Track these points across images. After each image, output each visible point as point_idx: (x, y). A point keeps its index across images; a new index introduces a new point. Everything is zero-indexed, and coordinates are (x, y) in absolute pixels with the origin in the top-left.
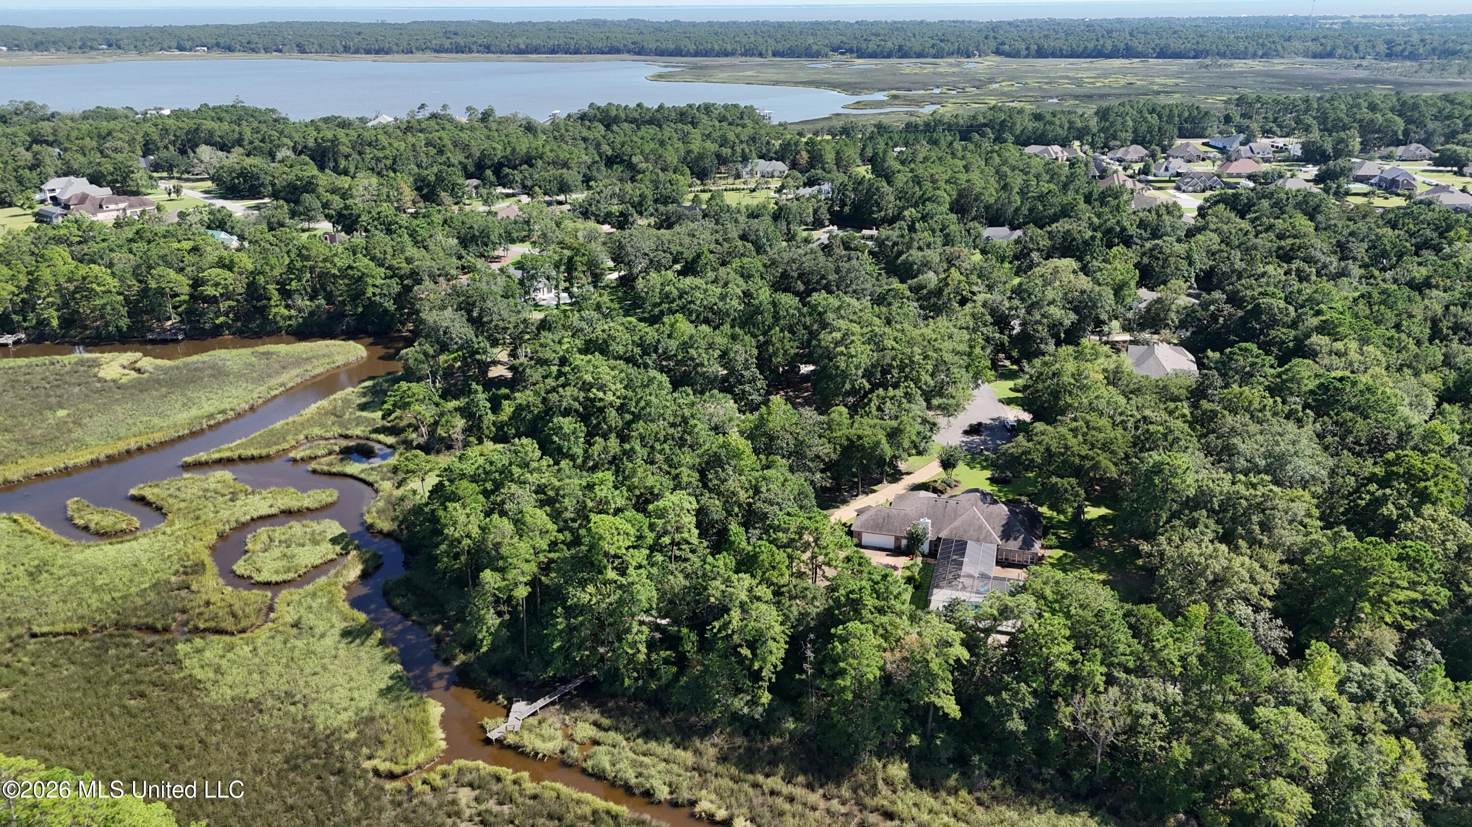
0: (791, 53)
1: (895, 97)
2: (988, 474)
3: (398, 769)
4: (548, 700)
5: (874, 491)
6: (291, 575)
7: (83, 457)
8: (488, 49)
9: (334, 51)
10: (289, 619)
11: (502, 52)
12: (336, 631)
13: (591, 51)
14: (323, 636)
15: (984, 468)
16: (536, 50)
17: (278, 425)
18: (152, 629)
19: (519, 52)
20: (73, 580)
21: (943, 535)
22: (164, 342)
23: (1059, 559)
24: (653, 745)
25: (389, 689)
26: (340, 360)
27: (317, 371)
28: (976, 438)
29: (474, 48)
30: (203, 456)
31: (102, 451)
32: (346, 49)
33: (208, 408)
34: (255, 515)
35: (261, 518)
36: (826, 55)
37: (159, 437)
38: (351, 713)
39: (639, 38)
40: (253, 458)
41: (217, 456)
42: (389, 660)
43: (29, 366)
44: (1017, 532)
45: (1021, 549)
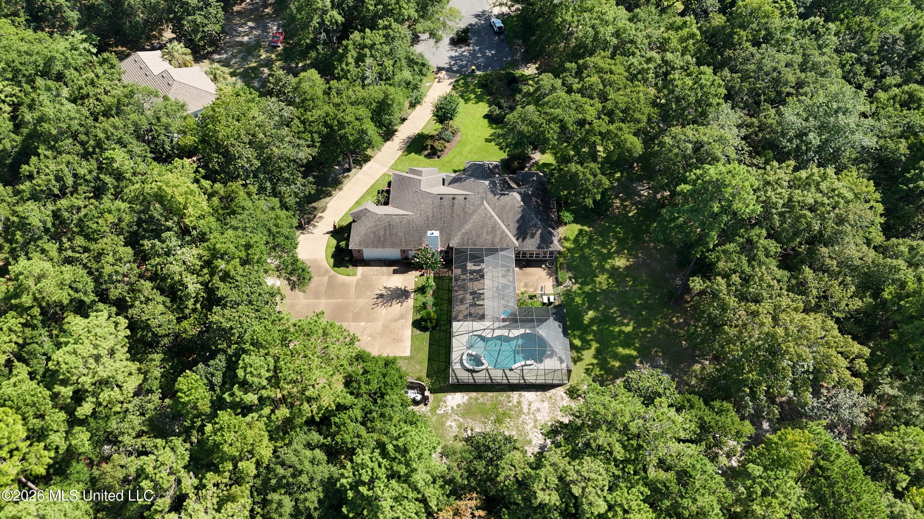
2: (484, 108)
5: (367, 159)
15: (479, 99)
21: (454, 243)
23: (576, 241)
28: (464, 50)
44: (535, 226)
45: (539, 247)
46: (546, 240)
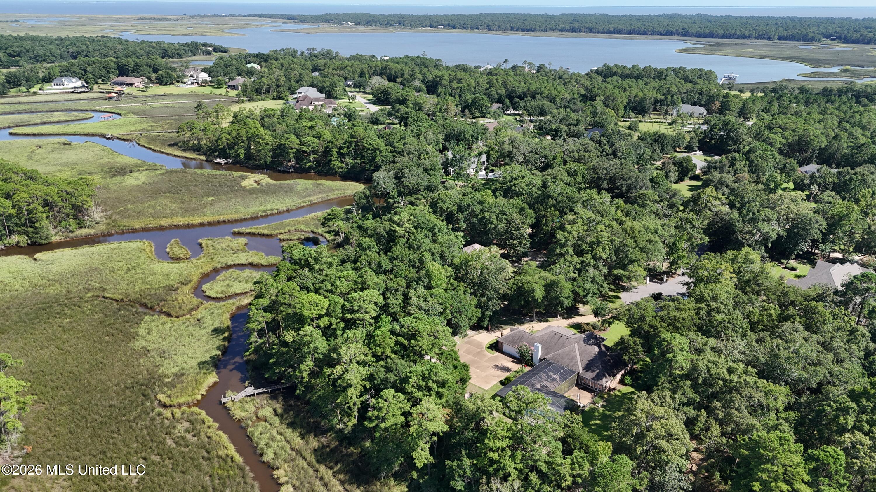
0: (792, 38)
1: (846, 71)
3: (168, 402)
4: (264, 390)
5: (547, 321)
6: (222, 295)
7: (197, 220)
8: (591, 30)
9: (506, 30)
10: (199, 317)
11: (598, 32)
12: (213, 328)
13: (654, 33)
14: (204, 328)
16: (620, 32)
17: (288, 221)
18: (145, 306)
19: (609, 32)
20: (141, 276)
21: (547, 357)
22: (284, 172)
24: (289, 432)
25: (204, 363)
26: (348, 193)
27: (332, 197)
28: (651, 302)
29: (583, 29)
30: (243, 230)
31: (206, 219)
32: (512, 29)
33: (269, 207)
34: (236, 263)
35: (238, 265)
36: (819, 40)
37: (235, 216)
38: (178, 369)
39: (686, 26)
40: (263, 235)
41: (249, 230)
42: (218, 348)
43: (220, 175)
44: (597, 367)
45: (593, 379)
46: (599, 377)
